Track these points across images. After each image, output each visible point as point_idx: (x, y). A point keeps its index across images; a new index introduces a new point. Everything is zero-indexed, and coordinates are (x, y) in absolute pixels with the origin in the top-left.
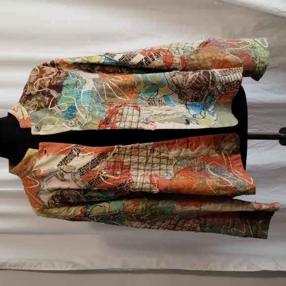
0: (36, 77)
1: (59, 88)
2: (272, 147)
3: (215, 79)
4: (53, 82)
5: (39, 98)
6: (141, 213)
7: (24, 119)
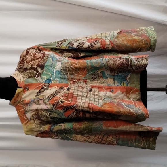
0: (31, 59)
1: (42, 67)
2: (162, 100)
3: (132, 64)
4: (40, 63)
5: (31, 71)
6: (83, 130)
7: (20, 82)
